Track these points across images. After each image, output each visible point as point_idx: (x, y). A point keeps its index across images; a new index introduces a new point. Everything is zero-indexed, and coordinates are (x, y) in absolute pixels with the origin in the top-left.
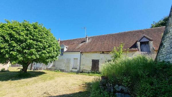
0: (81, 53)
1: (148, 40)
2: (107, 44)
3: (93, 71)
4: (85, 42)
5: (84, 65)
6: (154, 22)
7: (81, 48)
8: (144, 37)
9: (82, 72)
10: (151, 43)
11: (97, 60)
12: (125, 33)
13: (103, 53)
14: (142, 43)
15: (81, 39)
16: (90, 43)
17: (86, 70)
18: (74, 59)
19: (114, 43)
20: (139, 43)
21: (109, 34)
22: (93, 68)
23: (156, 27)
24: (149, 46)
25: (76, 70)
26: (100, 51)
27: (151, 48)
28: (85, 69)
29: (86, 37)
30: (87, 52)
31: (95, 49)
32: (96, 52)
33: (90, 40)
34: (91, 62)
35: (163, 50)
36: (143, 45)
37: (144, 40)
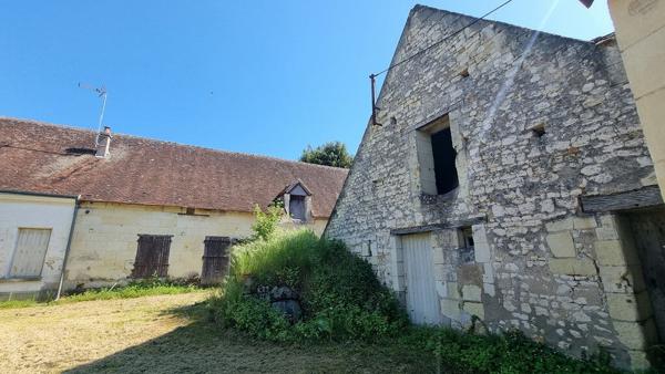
0: (79, 203)
1: (304, 194)
2: (203, 182)
3: (140, 281)
4: (93, 152)
5: (89, 258)
6: (309, 147)
7: (72, 178)
8: (299, 184)
9: (77, 290)
10: (309, 200)
11: (162, 237)
12: (252, 157)
13: (190, 212)
14: (293, 198)
15: (55, 129)
16: (127, 164)
17: (104, 280)
18: (21, 229)
19: (225, 182)
20: (287, 197)
21: (203, 147)
22: (143, 267)
23: (312, 162)
24: (304, 207)
25: (36, 287)
26: (180, 205)
27: (308, 210)
28: (94, 274)
29: (103, 137)
30: (119, 204)
31: (160, 198)
32: (162, 208)
33: (122, 153)
34: (135, 246)
35: (335, 221)
36: (295, 203)
37: (299, 192)
